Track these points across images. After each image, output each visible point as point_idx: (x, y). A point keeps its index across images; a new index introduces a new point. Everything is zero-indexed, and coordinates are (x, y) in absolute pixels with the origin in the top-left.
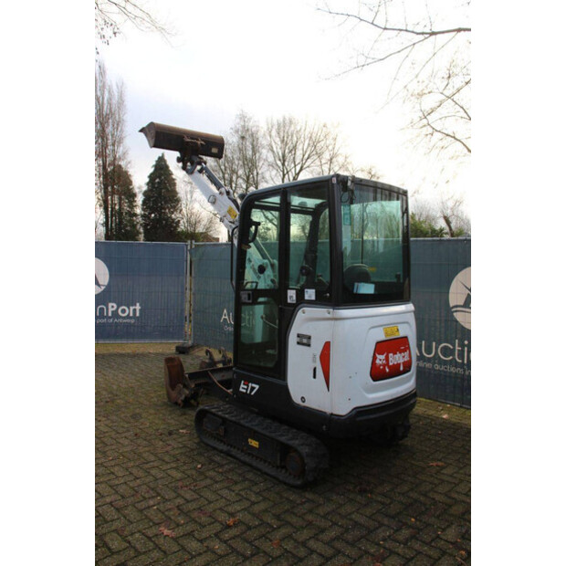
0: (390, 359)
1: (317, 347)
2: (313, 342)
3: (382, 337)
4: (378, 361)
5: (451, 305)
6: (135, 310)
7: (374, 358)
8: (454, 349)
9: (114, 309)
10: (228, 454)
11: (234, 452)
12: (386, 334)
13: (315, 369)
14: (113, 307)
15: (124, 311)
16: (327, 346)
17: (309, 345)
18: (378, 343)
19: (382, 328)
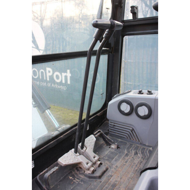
6: (66, 77)
9: (51, 74)
14: (49, 72)
15: (58, 77)
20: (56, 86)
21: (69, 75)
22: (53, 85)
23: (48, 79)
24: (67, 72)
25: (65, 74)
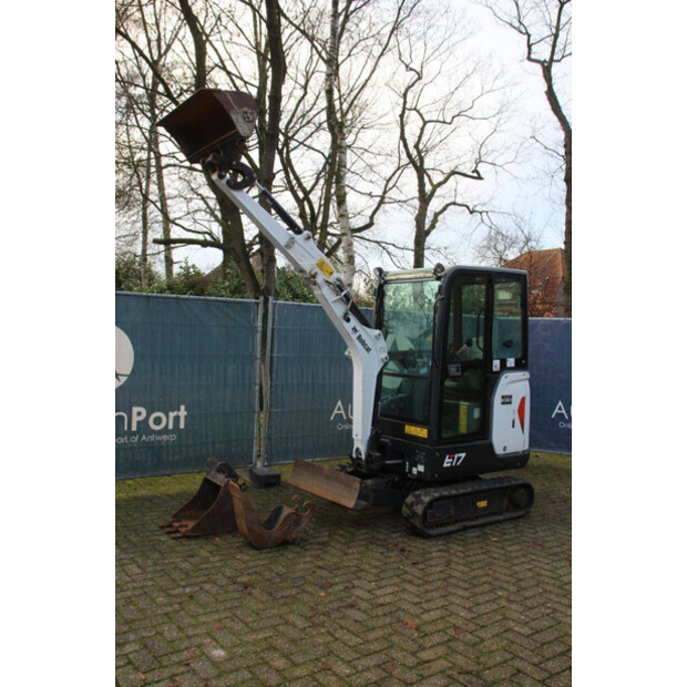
20: (152, 438)
21: (183, 413)
22: (144, 438)
23: (134, 428)
24: (179, 410)
25: (176, 413)
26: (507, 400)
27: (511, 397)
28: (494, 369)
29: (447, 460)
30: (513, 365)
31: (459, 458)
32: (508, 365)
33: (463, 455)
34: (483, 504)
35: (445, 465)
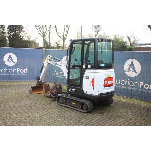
0: (108, 82)
1: (91, 79)
2: (90, 78)
3: (107, 77)
4: (105, 83)
5: (125, 70)
7: (104, 82)
8: (125, 82)
10: (67, 107)
11: (68, 106)
12: (107, 76)
13: (90, 85)
16: (93, 79)
17: (89, 79)
18: (105, 78)
19: (106, 75)
26: (88, 78)
27: (89, 77)
28: (84, 68)
29: (70, 90)
30: (90, 67)
31: (73, 90)
32: (88, 67)
33: (74, 90)
34: (74, 104)
35: (70, 91)
